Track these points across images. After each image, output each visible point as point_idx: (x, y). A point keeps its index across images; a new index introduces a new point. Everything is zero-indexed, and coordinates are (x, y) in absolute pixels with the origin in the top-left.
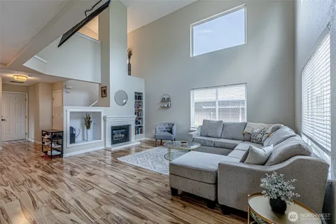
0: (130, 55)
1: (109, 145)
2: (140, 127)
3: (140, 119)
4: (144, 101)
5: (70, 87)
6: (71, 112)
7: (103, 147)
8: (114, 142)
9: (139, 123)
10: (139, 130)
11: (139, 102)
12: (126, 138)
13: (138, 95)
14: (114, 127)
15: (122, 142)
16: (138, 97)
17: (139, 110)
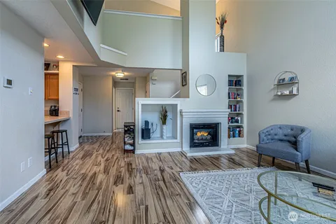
0: (223, 23)
1: (186, 148)
2: (239, 127)
3: (238, 115)
4: (245, 88)
5: (156, 78)
6: (142, 105)
7: (179, 150)
8: (194, 144)
9: (237, 121)
10: (235, 131)
11: (237, 90)
12: (214, 141)
13: (235, 79)
14: (195, 124)
15: (208, 146)
16: (235, 82)
17: (238, 102)
